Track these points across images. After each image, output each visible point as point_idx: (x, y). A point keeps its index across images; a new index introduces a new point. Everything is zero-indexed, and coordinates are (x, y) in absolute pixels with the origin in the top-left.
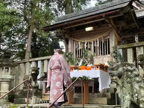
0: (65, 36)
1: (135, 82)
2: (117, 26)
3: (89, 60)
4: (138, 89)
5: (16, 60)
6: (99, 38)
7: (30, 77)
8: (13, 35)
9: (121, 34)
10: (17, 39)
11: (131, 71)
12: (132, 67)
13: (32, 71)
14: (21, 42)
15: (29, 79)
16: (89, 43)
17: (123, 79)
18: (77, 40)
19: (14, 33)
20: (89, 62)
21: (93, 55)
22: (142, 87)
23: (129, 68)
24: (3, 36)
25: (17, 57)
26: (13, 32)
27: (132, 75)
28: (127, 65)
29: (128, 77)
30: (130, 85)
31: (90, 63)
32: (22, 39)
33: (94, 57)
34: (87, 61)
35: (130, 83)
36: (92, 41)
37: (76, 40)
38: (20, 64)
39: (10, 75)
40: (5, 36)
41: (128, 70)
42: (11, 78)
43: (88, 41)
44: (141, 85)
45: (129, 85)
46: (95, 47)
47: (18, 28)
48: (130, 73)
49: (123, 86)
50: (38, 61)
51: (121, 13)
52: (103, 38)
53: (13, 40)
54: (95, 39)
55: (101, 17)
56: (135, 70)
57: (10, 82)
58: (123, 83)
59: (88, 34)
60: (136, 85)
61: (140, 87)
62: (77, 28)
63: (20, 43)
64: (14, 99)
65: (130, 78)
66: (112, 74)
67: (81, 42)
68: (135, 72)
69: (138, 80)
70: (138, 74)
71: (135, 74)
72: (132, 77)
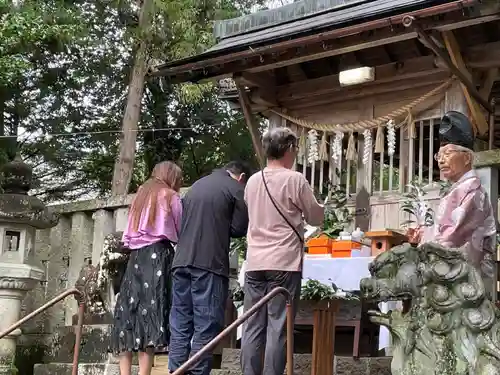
0: (253, 103)
1: (463, 330)
2: (474, 65)
3: (351, 210)
4: (473, 361)
5: (81, 190)
6: (394, 118)
7: (100, 276)
8: (73, 84)
9: (492, 103)
10: (87, 101)
11: (449, 284)
12: (452, 266)
13: (109, 248)
14: (104, 115)
15: (99, 283)
16: (352, 136)
17: (416, 313)
18: (304, 124)
19: (78, 74)
20: (349, 221)
21: (369, 191)
22: (491, 355)
23: (442, 269)
24: (31, 89)
25: (84, 181)
26: (71, 71)
27: (453, 302)
28: (432, 257)
29: (435, 307)
30: (442, 341)
31: (353, 225)
32: (108, 101)
33: (371, 198)
34: (340, 217)
35: (444, 334)
36: (364, 127)
37: (298, 122)
38: (94, 216)
39: (26, 262)
40: (39, 91)
41: (434, 280)
42: (26, 276)
43: (350, 128)
44: (485, 347)
45: (440, 341)
46: (379, 154)
47: (95, 53)
48: (441, 292)
49: (414, 345)
51: (482, 12)
52: (414, 117)
53: (70, 107)
54: (377, 122)
55: (399, 28)
56: (465, 279)
57: (22, 290)
58: (414, 329)
59: (351, 96)
60: (466, 341)
61: (482, 352)
62: (311, 70)
63: (102, 120)
64: (36, 365)
65: (444, 313)
66: (370, 291)
67: (320, 132)
68: (466, 290)
69: (478, 324)
70: (476, 298)
71: (466, 297)
72: (452, 310)
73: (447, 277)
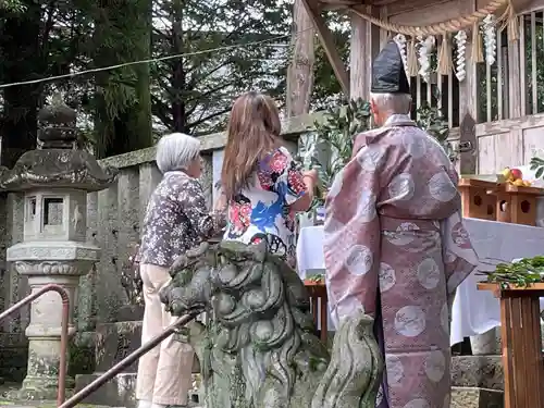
1: (251, 348)
3: (455, 145)
6: (492, 12)
11: (236, 293)
12: (239, 270)
18: (388, 27)
21: (475, 116)
22: (275, 377)
23: (227, 275)
27: (240, 313)
33: (478, 126)
35: (234, 353)
36: (457, 27)
39: (70, 239)
41: (220, 289)
42: (71, 257)
43: (441, 29)
44: (271, 368)
45: (232, 361)
49: (211, 367)
50: (215, 154)
56: (257, 284)
58: (210, 348)
60: (252, 362)
61: (268, 374)
67: (408, 37)
68: (253, 299)
69: (266, 340)
70: (265, 308)
71: (253, 308)
72: (239, 325)
73: (231, 284)
